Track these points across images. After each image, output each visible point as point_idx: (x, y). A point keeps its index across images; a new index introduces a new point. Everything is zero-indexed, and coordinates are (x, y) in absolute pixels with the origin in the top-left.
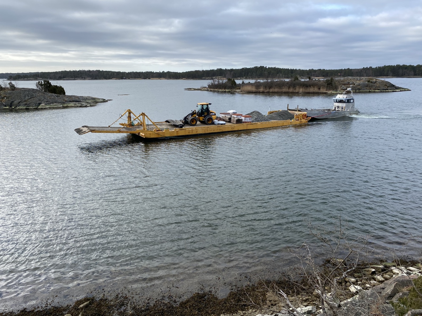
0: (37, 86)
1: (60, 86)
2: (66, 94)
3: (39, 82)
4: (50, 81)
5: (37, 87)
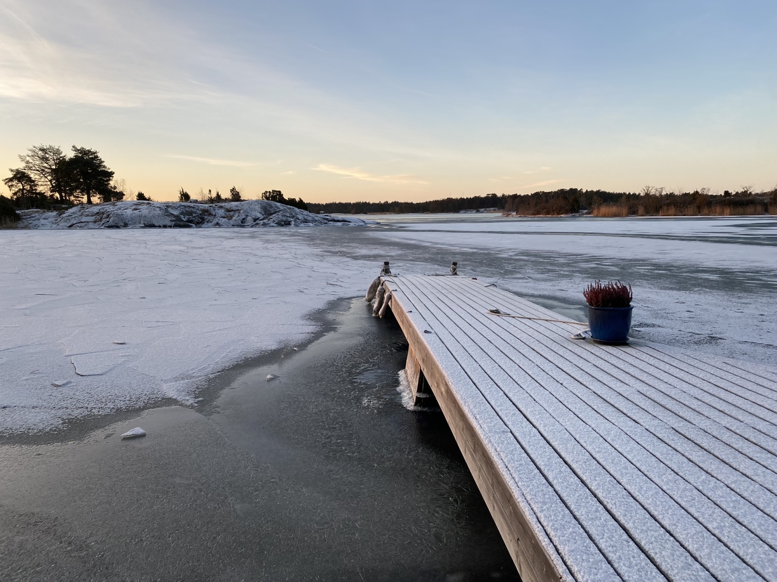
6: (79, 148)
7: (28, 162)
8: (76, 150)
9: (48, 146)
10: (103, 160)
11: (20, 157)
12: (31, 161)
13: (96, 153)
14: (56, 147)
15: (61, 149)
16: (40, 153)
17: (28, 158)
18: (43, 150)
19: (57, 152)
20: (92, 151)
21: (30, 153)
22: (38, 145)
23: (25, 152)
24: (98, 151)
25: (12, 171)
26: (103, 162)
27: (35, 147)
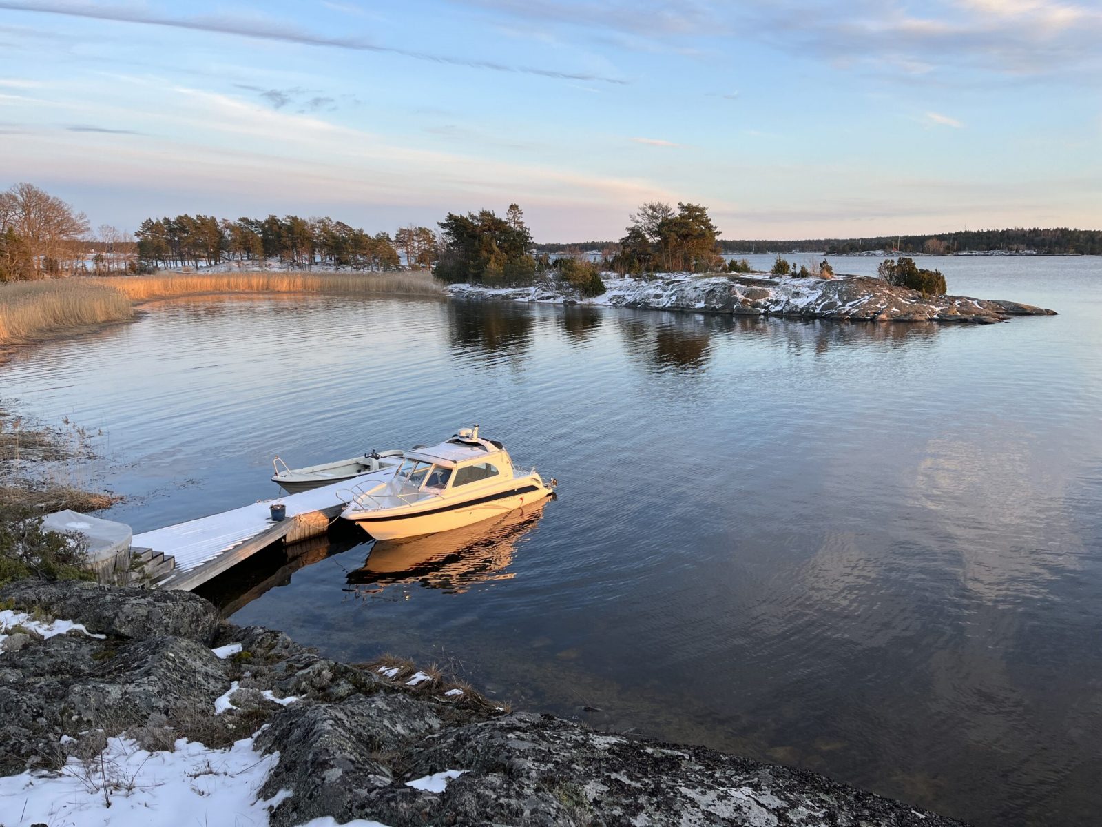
0: (879, 271)
1: (937, 273)
2: (948, 293)
3: (886, 262)
4: (915, 259)
5: (878, 273)
6: (685, 205)
7: (638, 222)
8: (682, 207)
9: (657, 203)
10: (709, 218)
11: (631, 216)
12: (640, 220)
13: (704, 209)
14: (665, 204)
15: (670, 206)
16: (650, 212)
17: (638, 218)
18: (652, 208)
19: (666, 210)
20: (700, 206)
21: (641, 212)
22: (648, 203)
23: (636, 211)
24: (706, 207)
25: (628, 229)
26: (710, 220)
27: (645, 205)
